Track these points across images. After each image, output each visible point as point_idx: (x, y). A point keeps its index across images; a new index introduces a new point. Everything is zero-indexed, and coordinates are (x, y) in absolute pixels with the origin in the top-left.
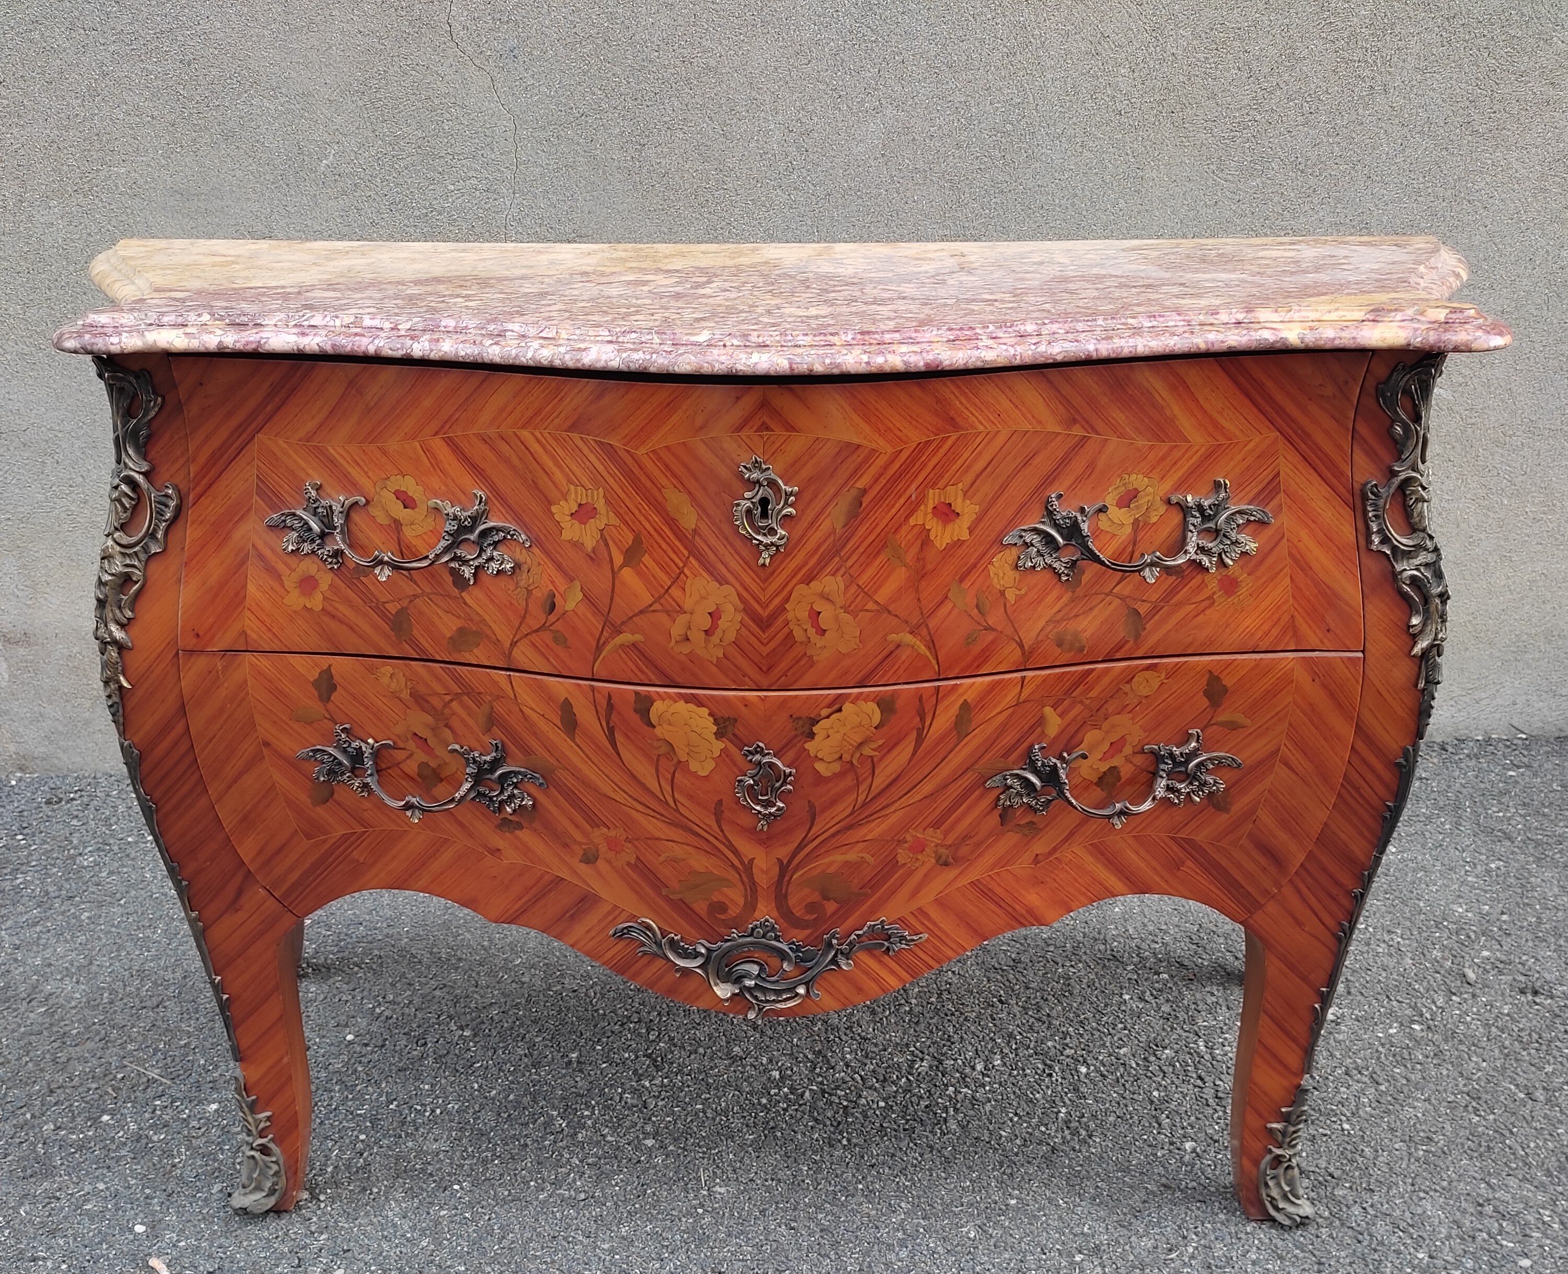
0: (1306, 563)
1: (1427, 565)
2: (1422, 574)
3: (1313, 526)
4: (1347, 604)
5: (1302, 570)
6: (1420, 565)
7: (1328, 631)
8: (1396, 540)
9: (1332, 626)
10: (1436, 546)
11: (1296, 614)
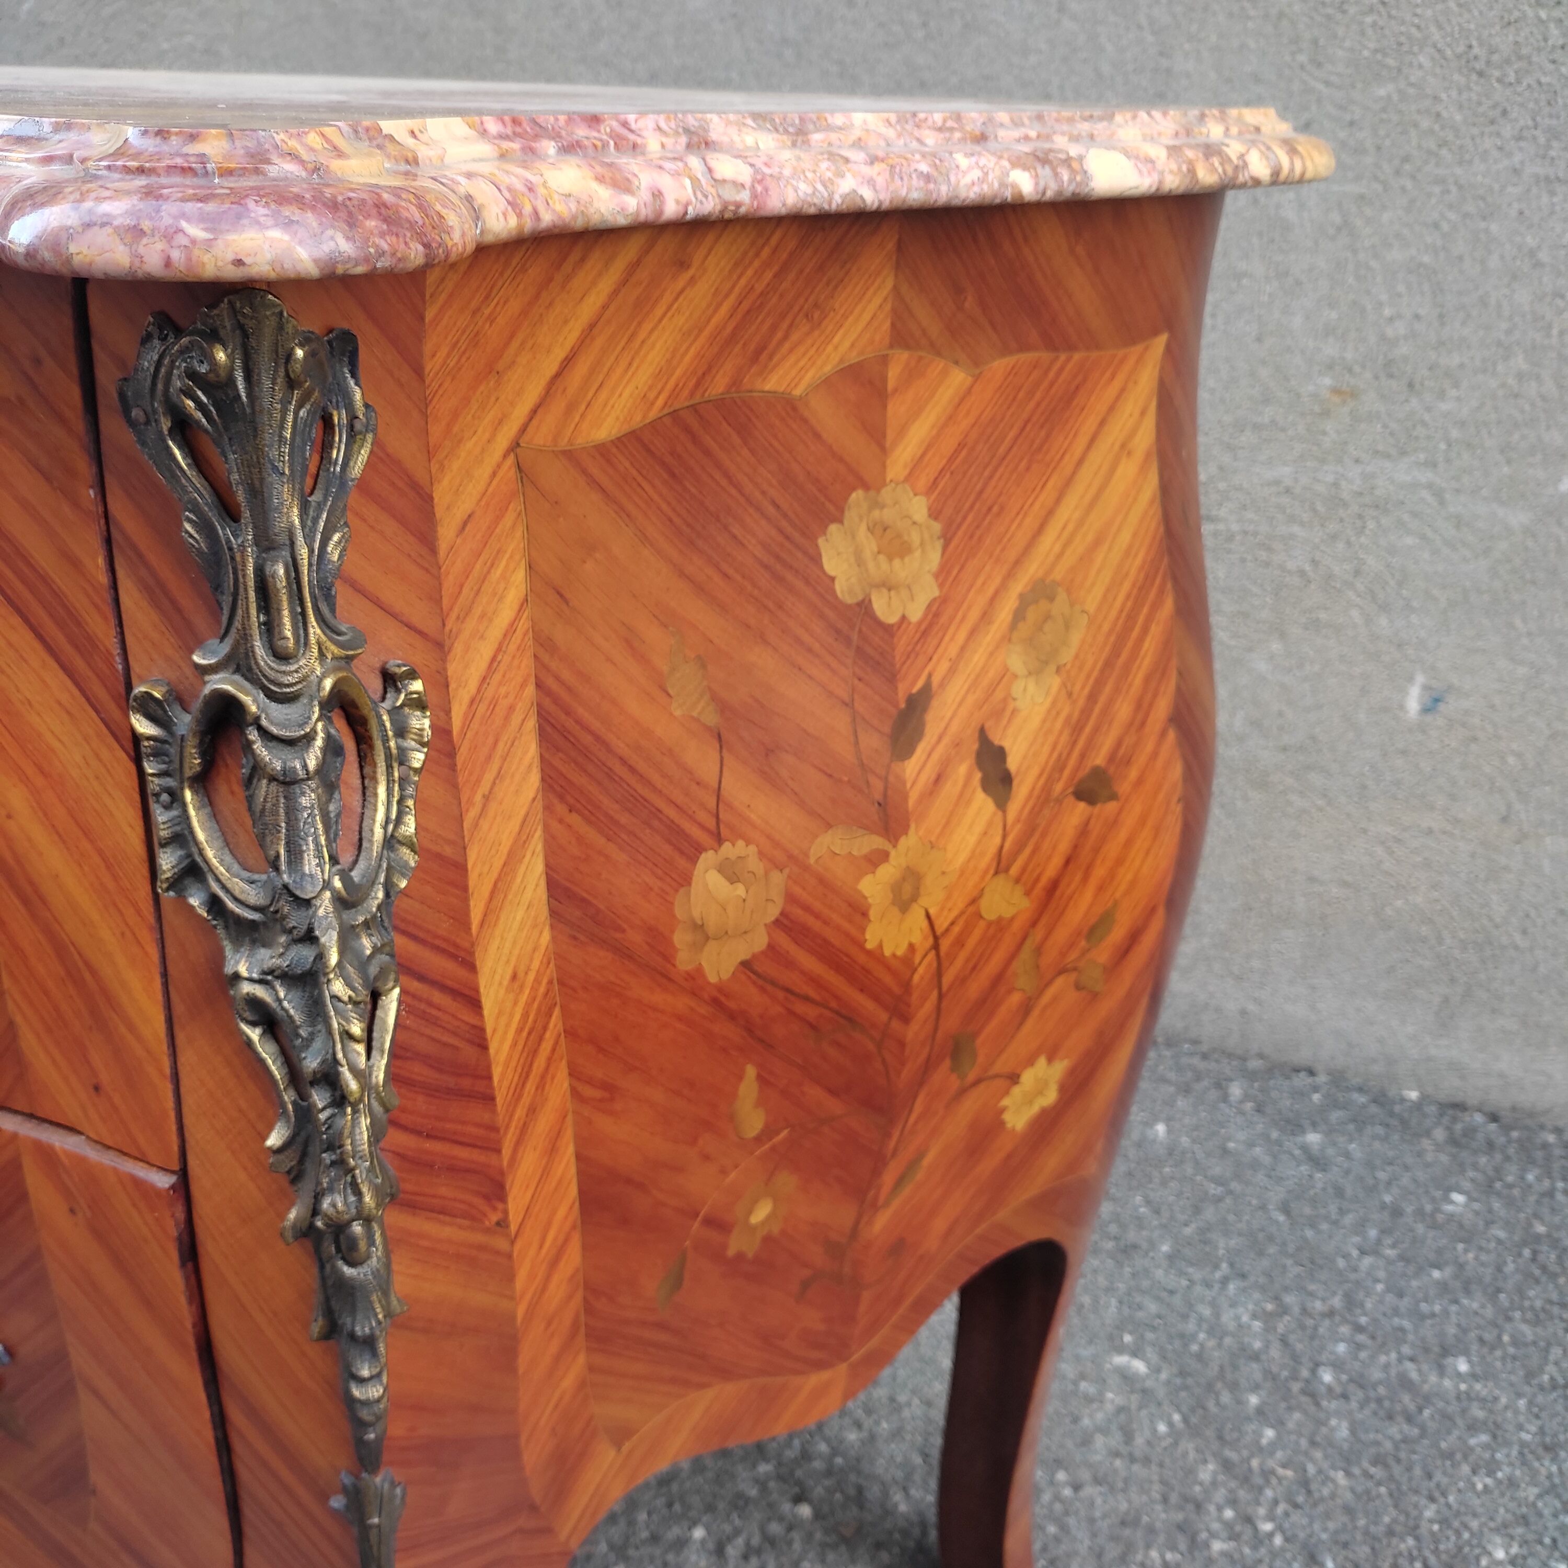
0: (31, 883)
1: (289, 978)
2: (279, 1001)
3: (39, 781)
4: (131, 1028)
5: (25, 902)
6: (271, 972)
7: (97, 1088)
8: (218, 880)
9: (105, 1078)
10: (310, 930)
11: (18, 1019)
